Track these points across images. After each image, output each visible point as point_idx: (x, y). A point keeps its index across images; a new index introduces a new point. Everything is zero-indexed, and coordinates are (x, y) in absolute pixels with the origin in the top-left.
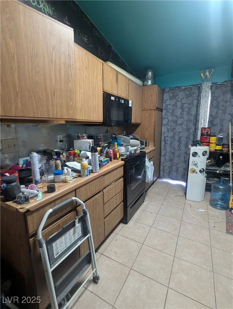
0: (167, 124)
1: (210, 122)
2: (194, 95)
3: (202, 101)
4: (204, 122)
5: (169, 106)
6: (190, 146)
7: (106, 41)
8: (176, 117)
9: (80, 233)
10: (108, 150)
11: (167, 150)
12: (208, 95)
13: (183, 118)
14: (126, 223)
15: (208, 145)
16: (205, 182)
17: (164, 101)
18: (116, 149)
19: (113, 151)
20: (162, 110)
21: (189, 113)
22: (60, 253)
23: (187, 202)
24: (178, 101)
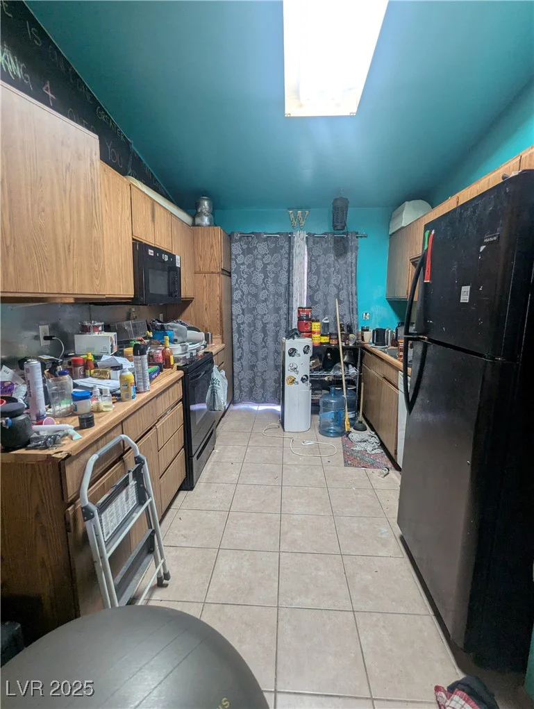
0: (241, 300)
1: (310, 298)
2: (283, 251)
3: (296, 262)
4: (300, 298)
5: (241, 266)
6: (284, 338)
7: (120, 132)
8: (256, 287)
9: (135, 498)
10: (153, 350)
11: (243, 348)
12: (302, 253)
13: (268, 290)
14: (191, 488)
15: (310, 336)
16: (311, 398)
17: (233, 257)
18: (168, 349)
19: (163, 353)
20: (229, 274)
21: (276, 281)
22: (111, 533)
23: (287, 435)
24: (257, 259)
